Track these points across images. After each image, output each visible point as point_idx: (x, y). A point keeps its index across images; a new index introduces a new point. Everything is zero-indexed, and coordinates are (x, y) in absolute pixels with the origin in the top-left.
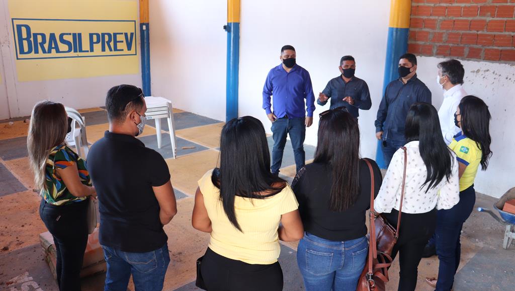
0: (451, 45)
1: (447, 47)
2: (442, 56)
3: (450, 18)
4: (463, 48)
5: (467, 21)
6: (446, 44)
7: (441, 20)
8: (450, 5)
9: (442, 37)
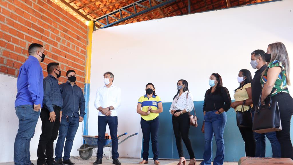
0: (8, 67)
1: (6, 68)
2: (3, 73)
3: (8, 50)
4: (15, 70)
5: (16, 55)
6: (6, 66)
7: (2, 49)
8: (8, 42)
9: (3, 61)
